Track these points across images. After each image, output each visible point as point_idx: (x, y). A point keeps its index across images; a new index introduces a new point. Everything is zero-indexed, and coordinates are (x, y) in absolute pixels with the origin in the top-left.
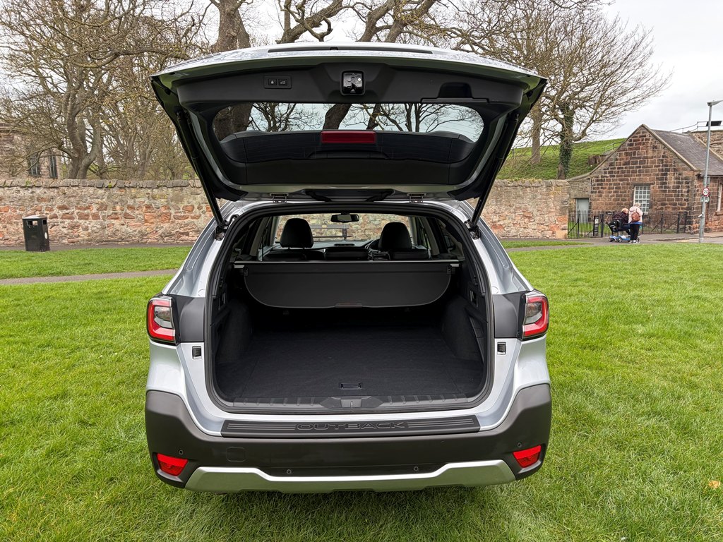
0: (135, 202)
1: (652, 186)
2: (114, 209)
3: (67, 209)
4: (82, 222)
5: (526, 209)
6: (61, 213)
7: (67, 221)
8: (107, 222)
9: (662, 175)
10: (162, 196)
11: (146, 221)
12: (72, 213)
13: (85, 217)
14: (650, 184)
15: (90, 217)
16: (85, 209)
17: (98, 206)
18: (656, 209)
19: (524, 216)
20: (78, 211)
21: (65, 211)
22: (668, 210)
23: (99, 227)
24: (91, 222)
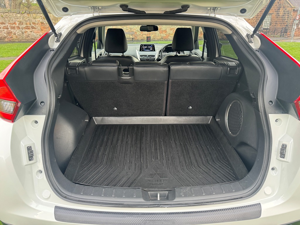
0: (35, 20)
1: (272, 15)
3: (5, 24)
4: (12, 30)
6: (2, 26)
7: (6, 30)
8: (24, 30)
9: (278, 9)
11: (42, 30)
12: (7, 26)
13: (13, 28)
14: (271, 14)
15: (16, 28)
16: (13, 24)
17: (18, 22)
18: (273, 26)
20: (10, 25)
21: (4, 25)
22: (278, 26)
23: (20, 33)
24: (16, 30)
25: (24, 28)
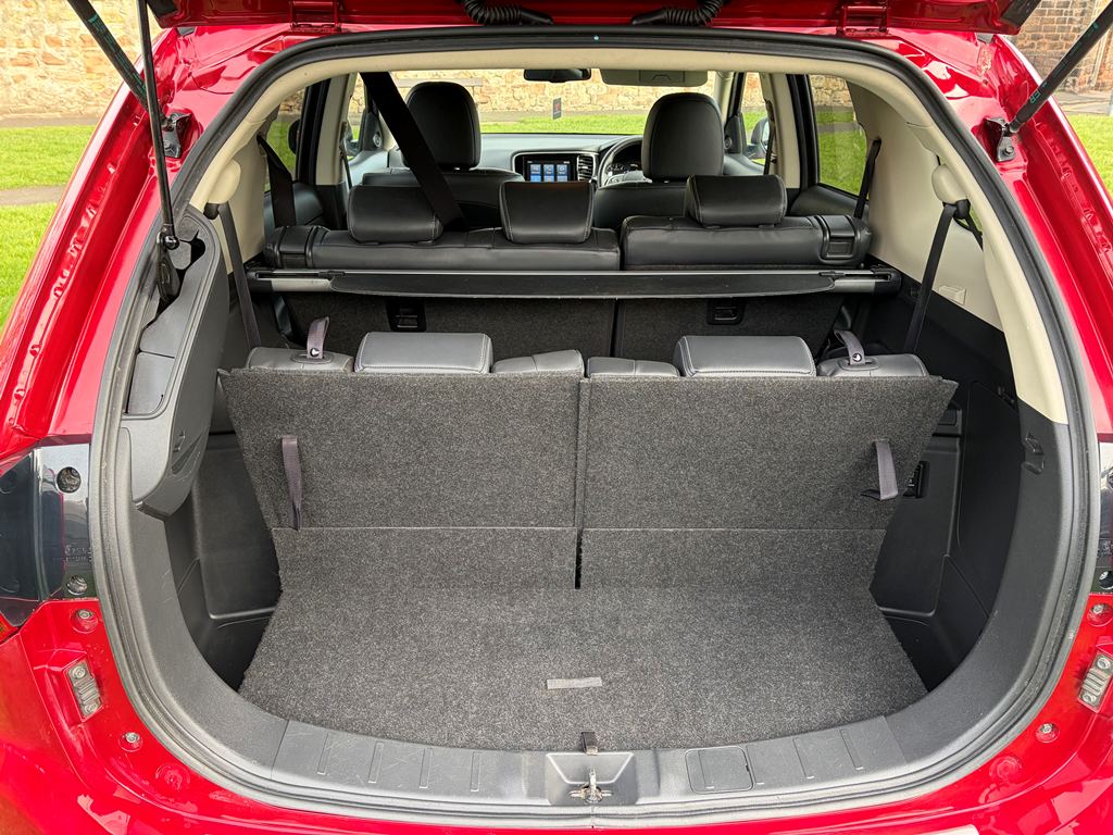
2: (20, 44)
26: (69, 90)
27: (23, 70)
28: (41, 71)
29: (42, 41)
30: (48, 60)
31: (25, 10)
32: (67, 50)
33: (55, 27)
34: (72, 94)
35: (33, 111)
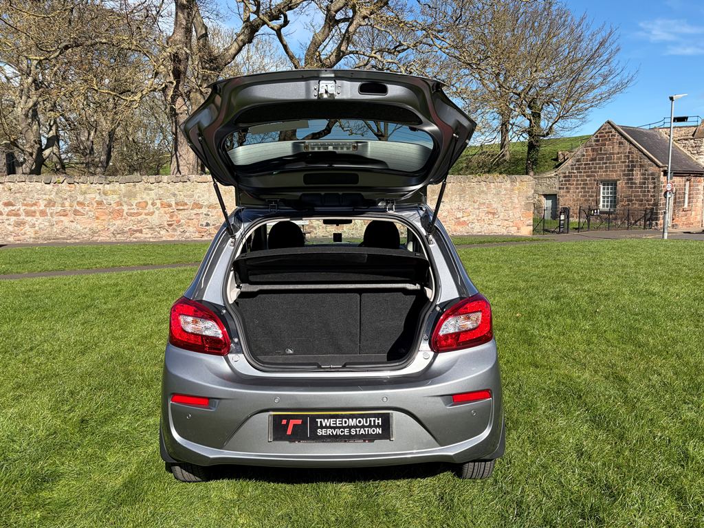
0: (85, 198)
1: (619, 182)
2: (63, 205)
3: (13, 205)
4: (29, 219)
5: (490, 205)
6: (7, 209)
7: (13, 219)
8: (55, 218)
9: (629, 171)
10: (114, 192)
11: (97, 218)
12: (18, 210)
13: (32, 214)
14: (616, 181)
15: (38, 214)
16: (32, 206)
17: (45, 202)
18: (623, 205)
19: (488, 212)
20: (24, 208)
21: (11, 208)
22: (635, 206)
23: (47, 224)
24: (38, 219)
25: (57, 213)
26: (85, 228)
27: (62, 218)
28: (72, 219)
29: (75, 203)
30: (76, 212)
31: (68, 189)
32: (87, 208)
33: (83, 197)
34: (86, 230)
35: (64, 239)
